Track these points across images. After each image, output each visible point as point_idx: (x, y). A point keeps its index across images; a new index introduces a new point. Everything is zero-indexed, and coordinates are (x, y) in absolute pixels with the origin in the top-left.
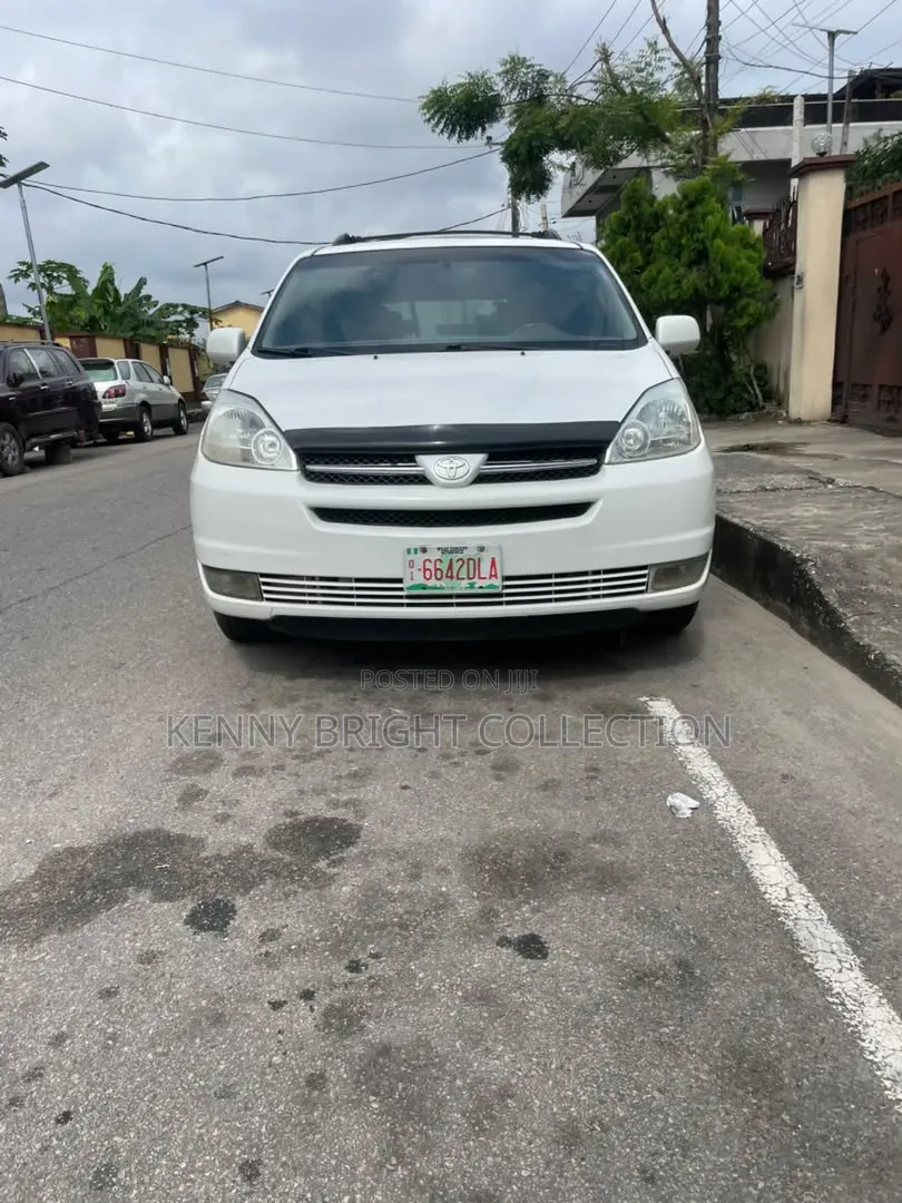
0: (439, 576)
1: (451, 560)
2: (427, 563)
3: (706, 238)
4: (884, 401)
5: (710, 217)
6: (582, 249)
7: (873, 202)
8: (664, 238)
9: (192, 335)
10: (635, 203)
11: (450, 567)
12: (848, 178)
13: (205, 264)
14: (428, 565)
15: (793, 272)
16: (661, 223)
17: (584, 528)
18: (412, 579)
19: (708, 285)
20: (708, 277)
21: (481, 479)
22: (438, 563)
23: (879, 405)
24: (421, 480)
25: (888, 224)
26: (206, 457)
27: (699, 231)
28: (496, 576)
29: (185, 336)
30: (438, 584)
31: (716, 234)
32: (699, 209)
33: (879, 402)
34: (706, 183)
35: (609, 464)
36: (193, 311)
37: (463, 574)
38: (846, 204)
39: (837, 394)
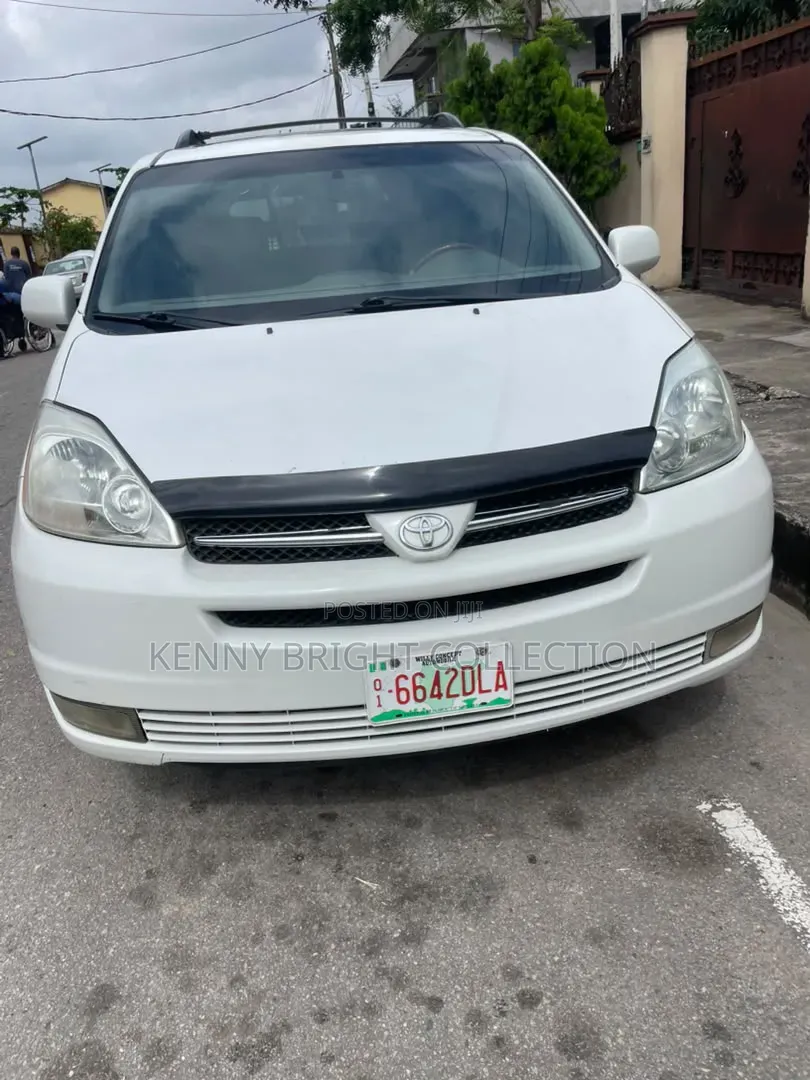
0: (420, 696)
1: (438, 673)
2: (402, 680)
3: (554, 104)
4: (740, 268)
5: (556, 82)
6: (502, 142)
7: (720, 60)
8: (508, 106)
9: (24, 220)
10: (477, 69)
11: (437, 682)
12: (690, 36)
13: (29, 145)
14: (403, 683)
15: (639, 136)
16: (504, 90)
17: (626, 601)
18: (380, 705)
19: (557, 153)
20: (557, 145)
21: (470, 539)
22: (418, 679)
23: (733, 271)
24: (379, 549)
25: (737, 84)
26: (31, 520)
27: (545, 96)
28: (505, 686)
29: (15, 222)
30: (420, 707)
31: (562, 100)
32: (544, 74)
33: (734, 267)
34: (548, 44)
35: (646, 492)
36: (22, 193)
37: (456, 688)
38: (689, 63)
39: (687, 258)
